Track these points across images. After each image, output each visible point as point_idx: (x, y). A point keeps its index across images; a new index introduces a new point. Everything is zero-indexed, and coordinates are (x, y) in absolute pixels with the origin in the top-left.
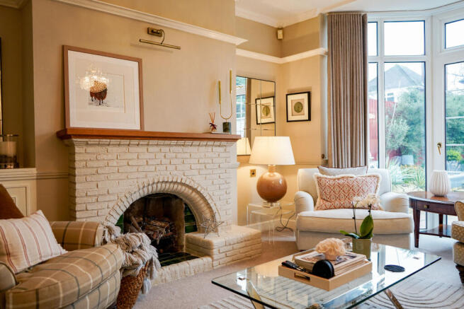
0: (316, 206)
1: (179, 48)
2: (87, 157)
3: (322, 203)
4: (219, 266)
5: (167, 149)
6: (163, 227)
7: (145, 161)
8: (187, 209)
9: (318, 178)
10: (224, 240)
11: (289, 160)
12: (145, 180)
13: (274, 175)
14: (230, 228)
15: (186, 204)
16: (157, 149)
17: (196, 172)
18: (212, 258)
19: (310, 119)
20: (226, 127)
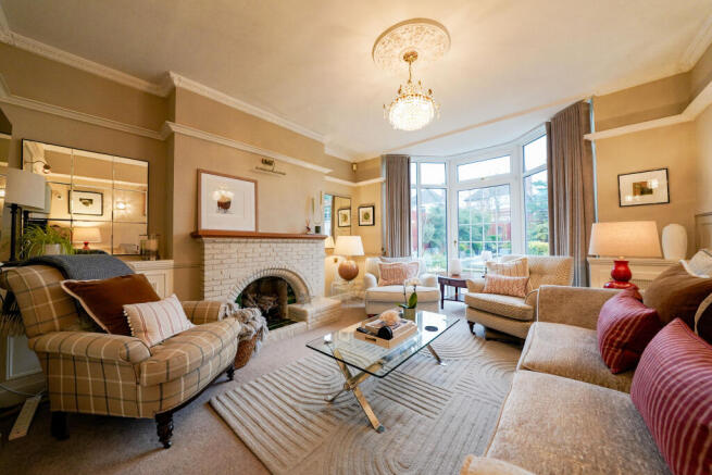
0: (379, 284)
1: (284, 174)
2: (213, 252)
3: (382, 281)
4: (312, 328)
6: (271, 301)
7: (258, 254)
9: (380, 265)
10: (316, 309)
11: (360, 252)
12: (258, 268)
13: (350, 262)
14: (320, 300)
15: (288, 284)
17: (295, 261)
18: (307, 323)
19: (374, 224)
20: (318, 229)
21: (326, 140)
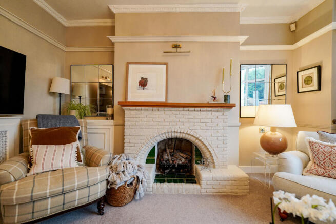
0: (306, 169)
1: (189, 52)
3: (313, 167)
4: (205, 194)
5: (178, 112)
6: (183, 157)
7: (163, 119)
8: (197, 150)
9: (310, 142)
10: (212, 176)
12: (163, 130)
13: (276, 134)
14: (226, 168)
15: (196, 146)
16: (170, 112)
17: (199, 128)
18: (201, 186)
20: (226, 98)
21: (240, 7)
